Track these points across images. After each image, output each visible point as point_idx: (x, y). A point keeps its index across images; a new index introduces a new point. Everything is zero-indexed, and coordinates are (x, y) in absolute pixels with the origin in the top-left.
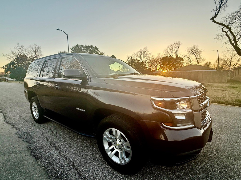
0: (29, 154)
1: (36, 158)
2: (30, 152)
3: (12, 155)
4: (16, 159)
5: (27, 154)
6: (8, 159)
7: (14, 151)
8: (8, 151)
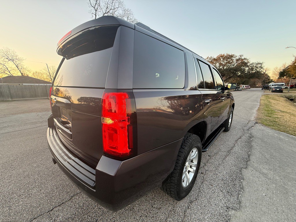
0: (250, 162)
1: (249, 156)
2: (248, 163)
3: (265, 172)
4: (264, 166)
5: (253, 163)
6: (270, 171)
7: (261, 174)
8: (267, 180)
